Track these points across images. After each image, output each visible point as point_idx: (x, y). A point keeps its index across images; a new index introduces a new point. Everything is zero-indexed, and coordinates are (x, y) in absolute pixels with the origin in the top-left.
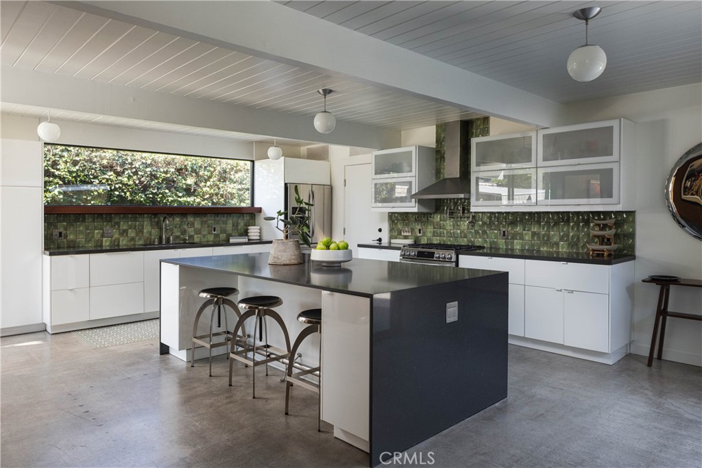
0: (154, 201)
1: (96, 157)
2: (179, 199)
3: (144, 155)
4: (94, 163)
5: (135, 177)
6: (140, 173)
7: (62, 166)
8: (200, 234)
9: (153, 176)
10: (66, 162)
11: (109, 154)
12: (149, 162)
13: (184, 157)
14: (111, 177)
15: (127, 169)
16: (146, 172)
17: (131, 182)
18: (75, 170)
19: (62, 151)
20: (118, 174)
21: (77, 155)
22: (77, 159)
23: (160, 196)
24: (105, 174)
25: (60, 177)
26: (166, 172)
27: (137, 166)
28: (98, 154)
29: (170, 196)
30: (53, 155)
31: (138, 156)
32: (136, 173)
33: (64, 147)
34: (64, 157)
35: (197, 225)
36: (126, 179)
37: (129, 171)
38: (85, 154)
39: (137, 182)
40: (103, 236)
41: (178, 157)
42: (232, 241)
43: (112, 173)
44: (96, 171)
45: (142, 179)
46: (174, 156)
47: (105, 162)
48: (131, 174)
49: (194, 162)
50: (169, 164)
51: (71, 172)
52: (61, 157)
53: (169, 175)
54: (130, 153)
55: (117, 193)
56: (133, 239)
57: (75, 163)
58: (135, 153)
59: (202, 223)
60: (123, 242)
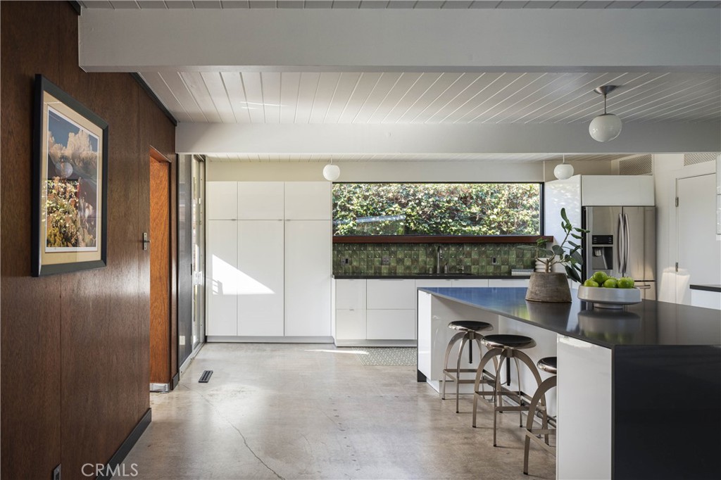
0: (437, 231)
1: (383, 191)
2: (464, 229)
3: (427, 185)
4: (382, 197)
5: (418, 208)
6: (423, 204)
7: (355, 201)
8: (478, 264)
9: (436, 206)
10: (358, 198)
11: (394, 187)
12: (431, 192)
13: (468, 185)
14: (397, 209)
15: (410, 201)
16: (428, 202)
17: (415, 213)
18: (365, 204)
19: (355, 188)
20: (403, 206)
21: (367, 191)
22: (367, 194)
23: (444, 225)
24: (391, 206)
25: (353, 210)
26: (448, 202)
27: (420, 197)
28: (385, 187)
29: (453, 226)
30: (348, 192)
31: (421, 187)
32: (419, 204)
33: (356, 185)
34: (356, 193)
35: (475, 256)
36: (410, 210)
37: (413, 203)
38: (374, 188)
39: (421, 212)
40: (382, 264)
41: (461, 185)
42: (514, 273)
43: (397, 205)
44: (383, 204)
45: (426, 210)
46: (457, 185)
47: (390, 195)
48: (415, 206)
49: (479, 188)
50: (452, 193)
51: (362, 206)
52: (354, 193)
53: (452, 204)
54: (413, 186)
55: (402, 224)
56: (408, 268)
57: (365, 198)
58: (418, 185)
59: (480, 254)
60: (400, 270)
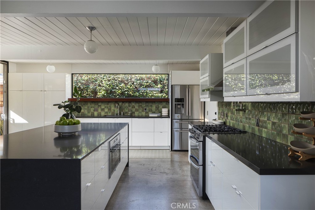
0: (143, 95)
1: (117, 78)
2: (154, 95)
3: (136, 75)
4: (116, 80)
5: (133, 85)
6: (135, 83)
7: (104, 82)
9: (141, 85)
10: (105, 81)
11: (121, 76)
12: (138, 78)
13: (156, 75)
14: (123, 86)
15: (129, 82)
16: (137, 83)
17: (132, 88)
18: (109, 83)
19: (104, 76)
20: (126, 84)
21: (109, 77)
22: (109, 79)
23: (146, 93)
24: (121, 85)
25: (103, 86)
26: (147, 82)
27: (133, 80)
28: (117, 76)
29: (150, 93)
30: (101, 78)
31: (133, 76)
32: (133, 84)
33: (104, 75)
34: (104, 78)
36: (129, 86)
37: (130, 83)
38: (112, 76)
39: (134, 87)
40: (94, 111)
41: (152, 75)
43: (123, 84)
44: (117, 83)
45: (136, 86)
46: (150, 75)
47: (120, 79)
48: (131, 84)
49: (160, 77)
50: (149, 78)
51: (107, 85)
52: (103, 79)
53: (148, 84)
54: (130, 75)
55: (126, 92)
56: (107, 113)
57: (109, 81)
58: (132, 75)
59: (139, 107)
